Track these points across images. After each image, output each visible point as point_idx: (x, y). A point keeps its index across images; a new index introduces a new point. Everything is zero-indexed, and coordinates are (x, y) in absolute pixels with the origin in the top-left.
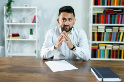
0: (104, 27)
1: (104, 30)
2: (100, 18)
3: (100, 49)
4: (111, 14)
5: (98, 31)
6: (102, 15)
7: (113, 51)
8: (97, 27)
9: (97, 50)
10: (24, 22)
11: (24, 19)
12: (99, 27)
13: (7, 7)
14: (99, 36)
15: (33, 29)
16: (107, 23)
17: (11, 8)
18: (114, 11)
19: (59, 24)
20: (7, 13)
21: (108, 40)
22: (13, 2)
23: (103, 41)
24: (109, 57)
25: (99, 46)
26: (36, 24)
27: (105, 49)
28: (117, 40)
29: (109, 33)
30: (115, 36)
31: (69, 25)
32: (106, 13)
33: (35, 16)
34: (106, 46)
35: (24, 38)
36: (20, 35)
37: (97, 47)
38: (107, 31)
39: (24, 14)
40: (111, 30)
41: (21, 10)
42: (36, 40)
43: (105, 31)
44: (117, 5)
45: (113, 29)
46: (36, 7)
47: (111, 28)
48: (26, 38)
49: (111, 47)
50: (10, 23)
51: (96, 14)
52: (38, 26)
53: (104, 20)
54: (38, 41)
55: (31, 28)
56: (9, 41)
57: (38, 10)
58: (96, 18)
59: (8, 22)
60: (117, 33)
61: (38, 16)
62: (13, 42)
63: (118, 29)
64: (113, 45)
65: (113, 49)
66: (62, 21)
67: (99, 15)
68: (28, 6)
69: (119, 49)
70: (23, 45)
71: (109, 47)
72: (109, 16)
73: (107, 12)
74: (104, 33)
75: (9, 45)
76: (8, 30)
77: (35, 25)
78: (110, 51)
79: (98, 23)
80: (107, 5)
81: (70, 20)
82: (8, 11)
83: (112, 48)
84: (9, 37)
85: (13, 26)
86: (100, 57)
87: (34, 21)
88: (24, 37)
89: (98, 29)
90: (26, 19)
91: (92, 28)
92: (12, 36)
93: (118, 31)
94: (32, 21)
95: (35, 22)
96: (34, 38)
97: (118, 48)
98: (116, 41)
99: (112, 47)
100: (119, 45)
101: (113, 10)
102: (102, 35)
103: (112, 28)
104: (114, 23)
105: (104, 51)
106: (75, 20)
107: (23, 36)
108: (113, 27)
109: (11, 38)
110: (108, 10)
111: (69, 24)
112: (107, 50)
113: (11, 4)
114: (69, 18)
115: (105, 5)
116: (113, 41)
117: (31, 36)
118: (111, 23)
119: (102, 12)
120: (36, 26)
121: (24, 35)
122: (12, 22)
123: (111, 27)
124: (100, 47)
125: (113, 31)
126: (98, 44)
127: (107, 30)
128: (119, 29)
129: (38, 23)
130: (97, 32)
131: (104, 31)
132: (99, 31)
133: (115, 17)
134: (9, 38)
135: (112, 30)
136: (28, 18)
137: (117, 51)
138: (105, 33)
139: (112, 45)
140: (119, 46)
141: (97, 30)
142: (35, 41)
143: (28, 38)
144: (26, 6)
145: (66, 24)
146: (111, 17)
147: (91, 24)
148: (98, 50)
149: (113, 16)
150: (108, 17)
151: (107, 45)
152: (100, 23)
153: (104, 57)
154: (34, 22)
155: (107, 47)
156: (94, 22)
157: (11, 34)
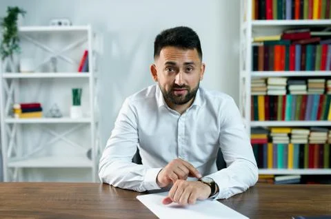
0: (284, 82)
1: (284, 88)
2: (271, 55)
3: (275, 142)
4: (302, 42)
5: (267, 91)
6: (277, 48)
7: (312, 146)
8: (263, 81)
9: (265, 146)
10: (55, 71)
11: (54, 60)
12: (270, 81)
13: (6, 29)
14: (272, 107)
15: (81, 90)
16: (293, 69)
17: (15, 29)
18: (313, 33)
19: (157, 80)
20: (5, 45)
21: (297, 118)
22: (23, 12)
23: (283, 119)
24: (301, 166)
25: (272, 135)
26: (89, 75)
27: (287, 142)
28: (322, 117)
29: (297, 96)
30: (316, 104)
31: (186, 84)
32: (288, 42)
33: (86, 53)
34: (290, 135)
35: (54, 117)
36: (42, 106)
37: (264, 136)
38: (292, 93)
39: (54, 48)
40: (304, 87)
41: (45, 37)
42: (90, 120)
43: (288, 92)
44: (319, 17)
45: (310, 85)
46: (88, 28)
47: (304, 82)
48: (60, 117)
49: (306, 137)
50: (14, 75)
51: (262, 44)
52: (95, 80)
53: (283, 62)
54: (97, 124)
55: (75, 87)
56: (11, 125)
57: (94, 35)
58: (261, 56)
59: (9, 70)
60: (322, 98)
61: (94, 52)
62: (24, 127)
63: (323, 86)
64: (311, 131)
65: (312, 142)
66: (166, 72)
67: (268, 45)
68: (66, 24)
69: (327, 142)
70: (54, 136)
71: (301, 137)
72: (298, 48)
73: (292, 37)
74: (284, 97)
75: (12, 135)
76: (10, 93)
77: (87, 79)
78: (302, 146)
79: (266, 68)
80: (293, 18)
81: (189, 69)
82: (7, 38)
83: (309, 140)
84: (12, 113)
85: (22, 82)
86: (275, 166)
87: (84, 67)
88: (54, 112)
89: (269, 87)
90: (59, 61)
91: (252, 83)
92: (20, 111)
93: (323, 91)
94: (77, 67)
95: (87, 70)
96: (85, 116)
97: (325, 138)
98: (318, 119)
99: (309, 136)
100: (326, 130)
101: (308, 33)
102: (280, 105)
103: (307, 83)
104: (313, 69)
105: (286, 147)
106: (204, 66)
107: (51, 111)
108: (310, 81)
109: (17, 115)
110: (293, 31)
111: (187, 82)
112: (295, 145)
113: (16, 19)
114: (187, 64)
115: (285, 19)
116: (310, 119)
117: (74, 109)
118: (303, 68)
119: (278, 38)
120: (91, 81)
121: (55, 108)
122: (19, 71)
123: (305, 80)
124: (274, 138)
125: (311, 92)
126: (269, 130)
127: (292, 88)
128: (326, 84)
129: (96, 70)
130: (264, 93)
131: (283, 92)
132: (270, 93)
133: (314, 51)
134: (13, 117)
135: (307, 89)
136: (66, 58)
137: (321, 146)
138: (288, 98)
139: (307, 132)
140: (328, 133)
141: (265, 89)
142: (88, 124)
143: (68, 115)
144: (60, 24)
145: (177, 82)
146: (303, 51)
147: (247, 73)
148: (270, 146)
149: (309, 48)
150: (294, 51)
151: (294, 131)
152: (273, 69)
153: (285, 166)
154: (84, 69)
155: (293, 137)
156: (255, 67)
157: (17, 106)
